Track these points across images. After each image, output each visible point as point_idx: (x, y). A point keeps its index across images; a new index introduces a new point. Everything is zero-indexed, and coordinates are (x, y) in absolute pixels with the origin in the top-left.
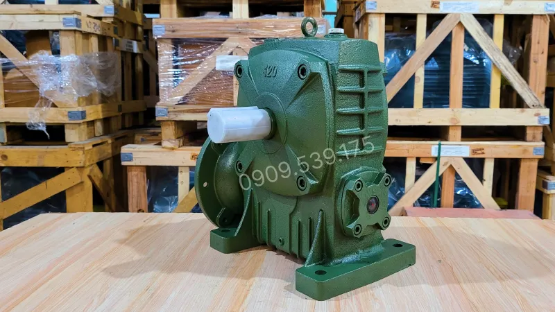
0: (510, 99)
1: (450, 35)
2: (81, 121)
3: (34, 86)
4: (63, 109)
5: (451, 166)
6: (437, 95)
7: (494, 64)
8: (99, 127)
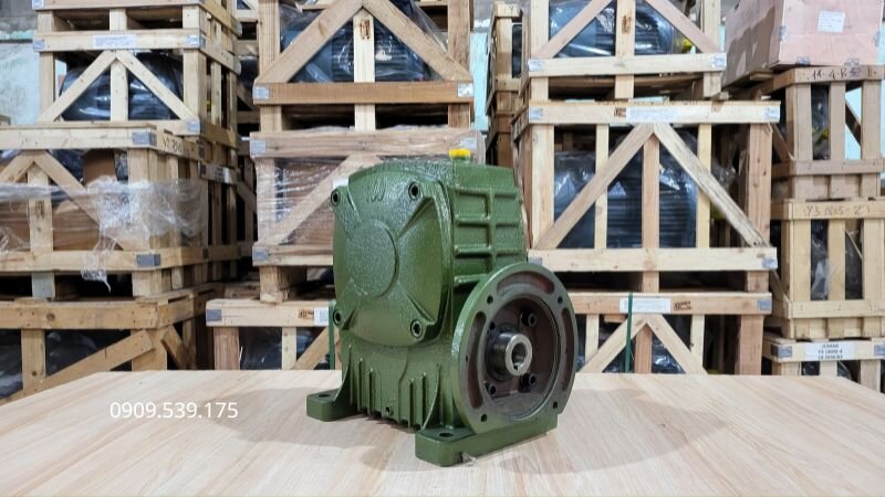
1: (641, 151)
2: (154, 268)
3: (93, 223)
4: (131, 253)
5: (647, 326)
6: (626, 231)
7: (700, 189)
8: (177, 277)
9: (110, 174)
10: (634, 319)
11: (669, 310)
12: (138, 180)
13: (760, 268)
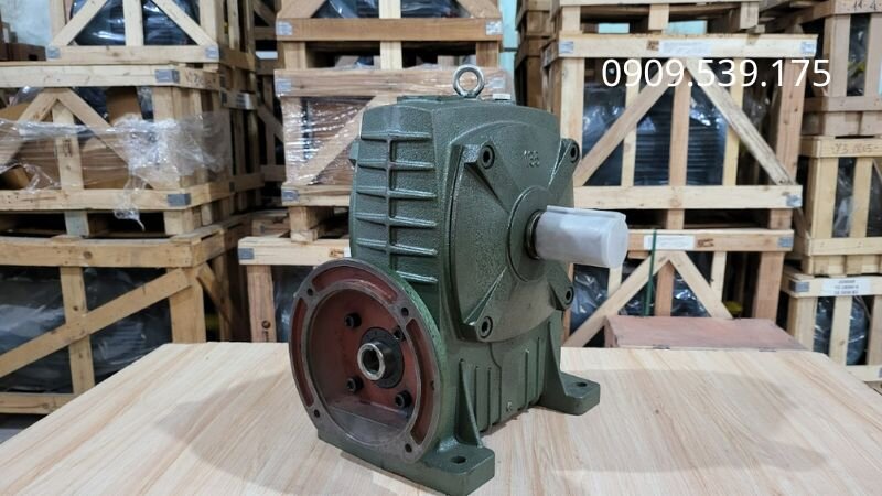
0: (751, 172)
2: (185, 208)
3: (122, 162)
4: (161, 192)
5: (669, 262)
6: (653, 168)
7: (730, 127)
8: (207, 213)
9: (136, 112)
10: (657, 255)
11: (691, 247)
12: (164, 119)
13: (784, 206)
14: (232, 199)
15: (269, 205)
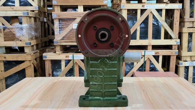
1: (148, 16)
2: (30, 46)
4: (24, 42)
5: (148, 58)
7: (162, 26)
8: (35, 47)
10: (146, 56)
11: (154, 54)
12: (25, 24)
13: (176, 44)
14: (41, 44)
15: (50, 45)
